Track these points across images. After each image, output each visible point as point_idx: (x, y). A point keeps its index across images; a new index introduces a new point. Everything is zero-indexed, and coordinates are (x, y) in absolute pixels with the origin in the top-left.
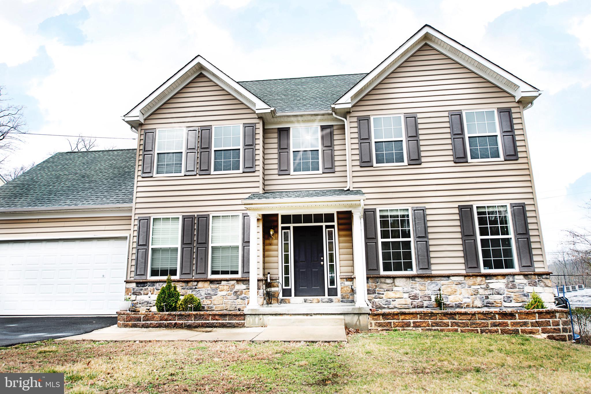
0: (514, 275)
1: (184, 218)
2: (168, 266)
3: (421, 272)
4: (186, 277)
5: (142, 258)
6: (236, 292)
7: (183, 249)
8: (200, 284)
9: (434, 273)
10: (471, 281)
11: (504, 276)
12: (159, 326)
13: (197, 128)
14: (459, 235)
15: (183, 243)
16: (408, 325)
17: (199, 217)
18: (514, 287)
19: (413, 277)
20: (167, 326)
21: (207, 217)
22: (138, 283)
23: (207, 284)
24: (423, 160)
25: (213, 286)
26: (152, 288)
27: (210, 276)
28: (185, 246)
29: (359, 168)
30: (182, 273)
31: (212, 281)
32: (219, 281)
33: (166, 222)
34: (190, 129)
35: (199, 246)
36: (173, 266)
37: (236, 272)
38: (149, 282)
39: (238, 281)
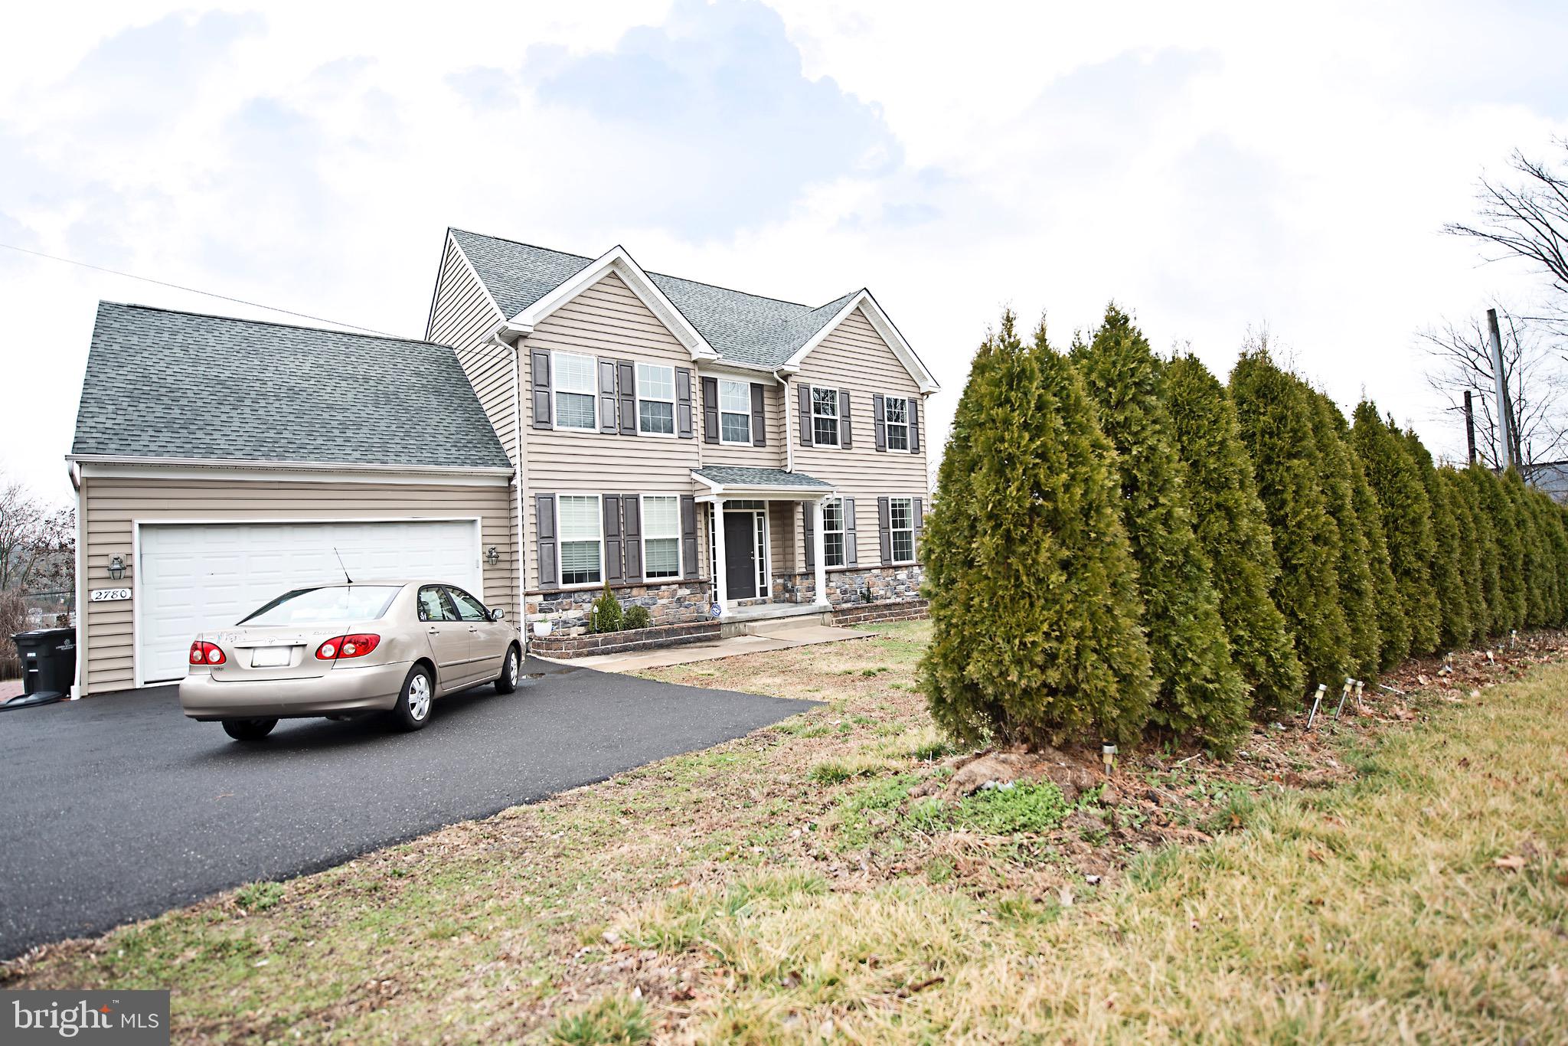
0: (912, 566)
1: (606, 498)
2: (588, 567)
3: (850, 566)
4: (616, 583)
5: (549, 557)
6: (679, 599)
7: (607, 543)
8: (635, 591)
9: (860, 566)
10: (885, 573)
11: (907, 567)
12: (624, 650)
13: (614, 362)
14: (877, 528)
15: (607, 535)
16: (859, 619)
17: (626, 498)
18: (912, 577)
19: (843, 572)
20: (635, 649)
21: (636, 498)
22: (546, 596)
23: (643, 591)
24: (854, 444)
25: (651, 593)
26: (568, 600)
27: (646, 580)
28: (610, 539)
29: (799, 448)
30: (609, 577)
31: (649, 587)
32: (657, 586)
33: (579, 503)
34: (602, 362)
35: (628, 538)
36: (594, 568)
37: (676, 574)
38: (564, 592)
39: (680, 584)
